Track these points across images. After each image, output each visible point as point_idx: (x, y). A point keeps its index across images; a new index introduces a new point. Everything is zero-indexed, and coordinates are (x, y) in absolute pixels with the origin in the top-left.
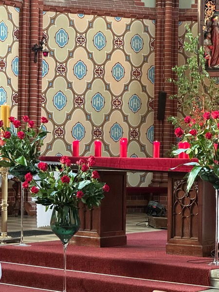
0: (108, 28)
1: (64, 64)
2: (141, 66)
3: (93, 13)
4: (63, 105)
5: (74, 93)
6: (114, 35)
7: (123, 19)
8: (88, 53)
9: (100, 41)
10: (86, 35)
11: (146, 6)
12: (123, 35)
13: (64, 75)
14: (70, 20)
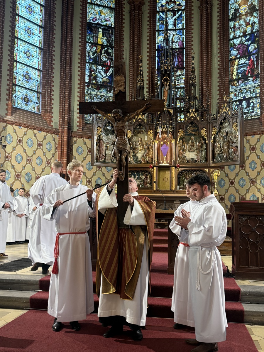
0: (35, 136)
1: (10, 154)
2: (51, 159)
3: (27, 127)
4: (9, 178)
5: (15, 172)
6: (38, 140)
7: (43, 132)
8: (24, 149)
9: (30, 143)
10: (23, 139)
11: (54, 127)
12: (42, 141)
13: (10, 160)
14: (14, 129)
